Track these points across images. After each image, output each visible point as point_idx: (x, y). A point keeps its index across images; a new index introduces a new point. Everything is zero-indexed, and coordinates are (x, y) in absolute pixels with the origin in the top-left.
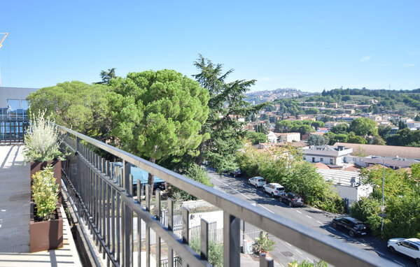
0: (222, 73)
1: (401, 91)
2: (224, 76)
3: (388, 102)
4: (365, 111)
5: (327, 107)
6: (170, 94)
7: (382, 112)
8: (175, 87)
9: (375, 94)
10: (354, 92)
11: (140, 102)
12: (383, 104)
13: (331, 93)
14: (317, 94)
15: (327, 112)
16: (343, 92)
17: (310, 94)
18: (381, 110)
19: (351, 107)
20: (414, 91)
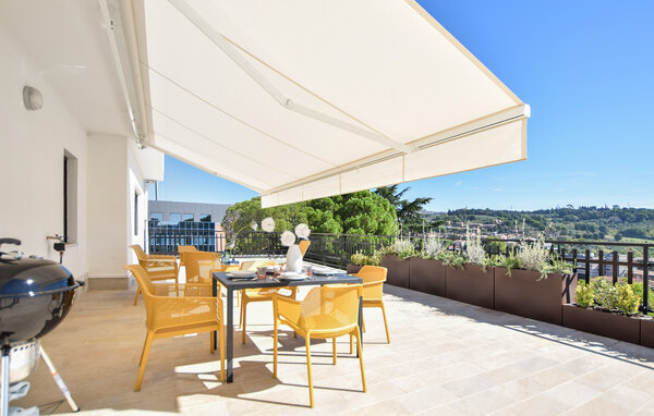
0: (398, 191)
1: (523, 212)
2: (401, 194)
3: (512, 222)
4: (490, 230)
5: (453, 225)
6: (367, 210)
7: (506, 232)
8: (369, 201)
9: (498, 214)
10: (479, 212)
11: (338, 217)
12: (507, 224)
13: (457, 213)
14: (442, 214)
15: (454, 230)
16: (468, 212)
17: (435, 213)
18: (506, 230)
19: (476, 226)
20: (534, 212)
